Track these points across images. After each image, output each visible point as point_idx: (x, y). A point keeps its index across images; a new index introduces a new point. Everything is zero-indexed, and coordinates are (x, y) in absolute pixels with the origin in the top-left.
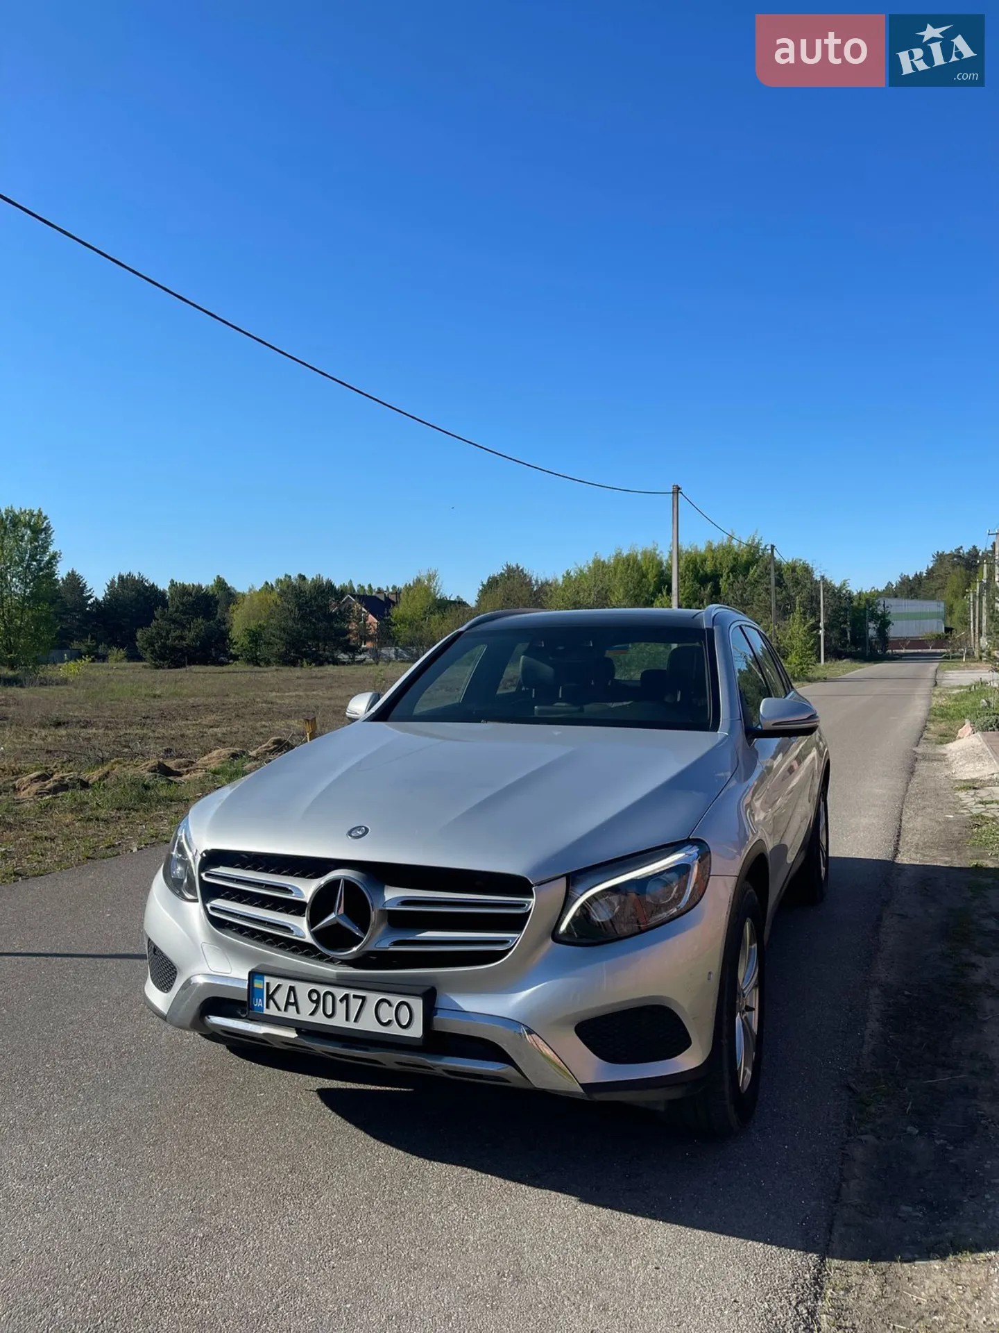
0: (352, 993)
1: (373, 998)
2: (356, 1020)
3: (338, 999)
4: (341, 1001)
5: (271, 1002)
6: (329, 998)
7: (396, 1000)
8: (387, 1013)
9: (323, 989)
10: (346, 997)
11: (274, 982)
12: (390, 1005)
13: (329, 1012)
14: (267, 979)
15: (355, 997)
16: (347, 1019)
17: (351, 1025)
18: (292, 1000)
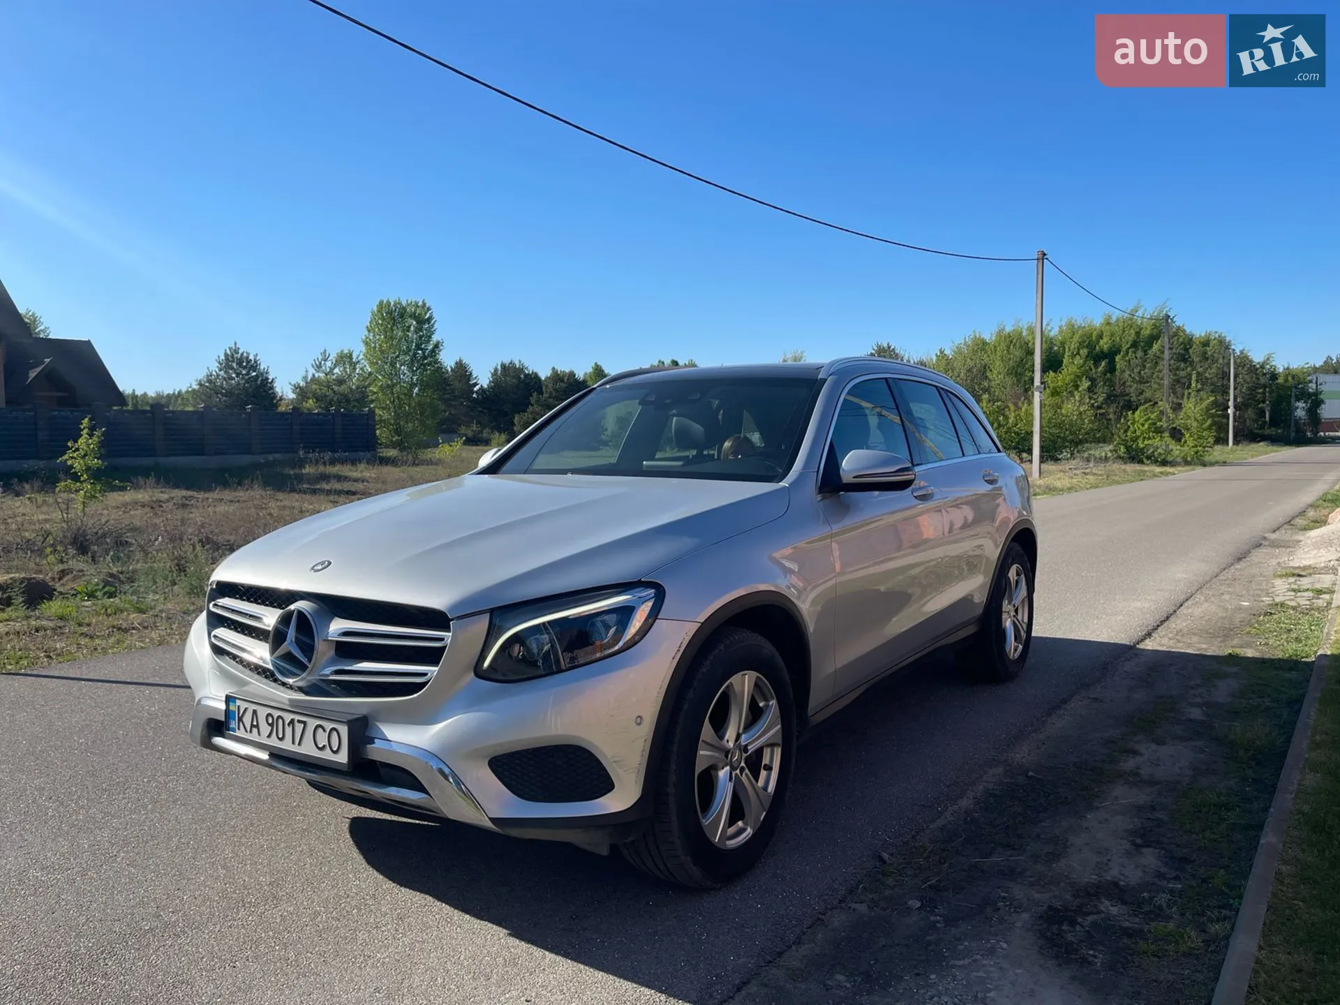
0: (297, 717)
1: (312, 723)
2: (299, 744)
3: (287, 722)
4: (289, 725)
5: (241, 724)
6: (280, 722)
7: (329, 726)
8: (322, 739)
9: (276, 713)
10: (292, 722)
11: (243, 705)
12: (324, 730)
13: (280, 736)
14: (238, 702)
15: (299, 721)
16: (293, 743)
17: (295, 749)
18: (255, 723)
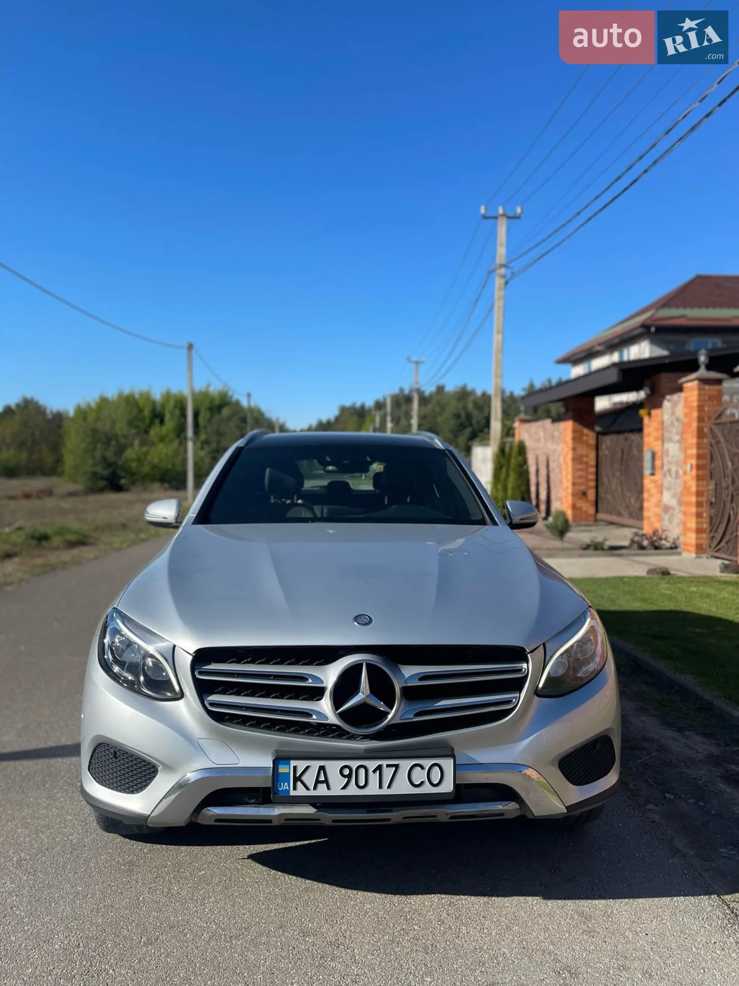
0: (385, 763)
1: (405, 765)
2: (389, 787)
3: (371, 771)
4: (374, 771)
5: (299, 784)
6: (362, 771)
7: (427, 763)
8: (419, 776)
9: (354, 764)
10: (379, 768)
11: (301, 765)
12: (422, 768)
13: (362, 783)
14: (293, 763)
15: (388, 766)
16: (380, 787)
17: (385, 791)
18: (322, 778)
